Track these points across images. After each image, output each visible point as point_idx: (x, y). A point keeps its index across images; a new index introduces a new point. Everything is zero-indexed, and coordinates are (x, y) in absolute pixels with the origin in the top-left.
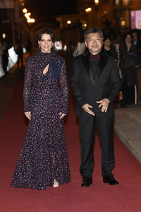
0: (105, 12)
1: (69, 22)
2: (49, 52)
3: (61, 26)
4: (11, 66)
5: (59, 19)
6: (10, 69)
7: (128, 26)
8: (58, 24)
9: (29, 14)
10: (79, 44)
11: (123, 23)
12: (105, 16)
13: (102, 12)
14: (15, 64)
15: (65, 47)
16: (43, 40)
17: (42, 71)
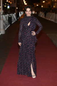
0: (49, 3)
1: (37, 5)
2: (30, 16)
3: (35, 6)
5: (34, 4)
7: (56, 8)
8: (34, 5)
9: (25, 2)
10: (40, 12)
11: (54, 7)
12: (49, 4)
13: (48, 3)
15: (36, 13)
16: (27, 11)
17: (27, 24)
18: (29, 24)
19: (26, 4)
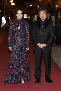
0: (48, 1)
1: (31, 5)
3: (27, 7)
4: (3, 26)
5: (26, 4)
6: (2, 27)
7: (59, 8)
9: (12, 1)
10: (36, 16)
11: (57, 6)
12: (48, 3)
14: (5, 25)
15: (29, 17)
16: (18, 13)
17: (17, 28)
18: (19, 28)
19: (14, 4)
